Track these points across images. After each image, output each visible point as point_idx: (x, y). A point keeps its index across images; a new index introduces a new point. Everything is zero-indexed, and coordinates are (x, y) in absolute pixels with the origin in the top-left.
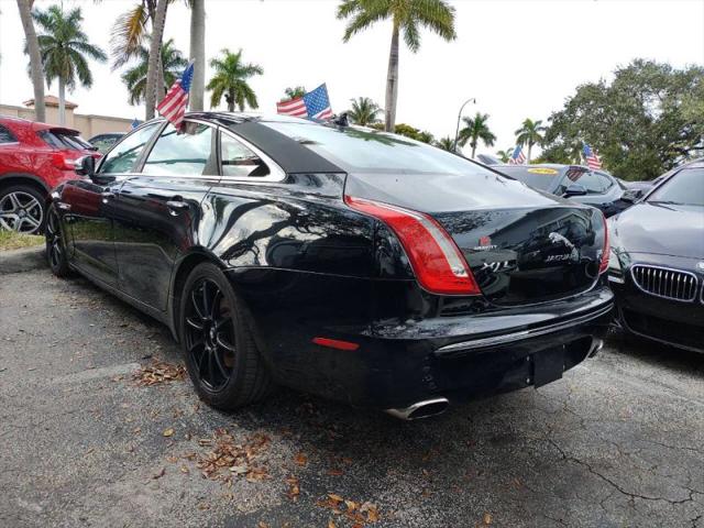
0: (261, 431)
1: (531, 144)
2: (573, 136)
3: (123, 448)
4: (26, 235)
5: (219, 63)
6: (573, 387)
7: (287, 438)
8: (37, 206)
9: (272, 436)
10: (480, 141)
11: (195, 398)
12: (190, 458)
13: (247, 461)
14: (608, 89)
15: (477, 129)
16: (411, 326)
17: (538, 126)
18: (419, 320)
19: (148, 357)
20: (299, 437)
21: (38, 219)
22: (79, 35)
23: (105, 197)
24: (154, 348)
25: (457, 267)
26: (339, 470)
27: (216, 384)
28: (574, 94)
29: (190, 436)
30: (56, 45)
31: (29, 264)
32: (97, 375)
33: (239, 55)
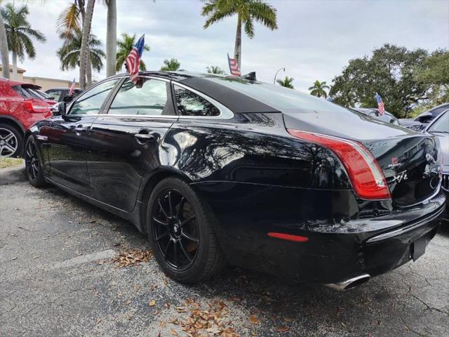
0: (216, 299)
1: (319, 96)
3: (123, 317)
4: (6, 158)
5: (121, 43)
7: (238, 304)
8: (13, 138)
9: (226, 302)
11: (162, 275)
12: (174, 323)
13: (216, 323)
14: (369, 62)
16: (342, 225)
17: (324, 85)
18: (347, 220)
19: (118, 245)
20: (245, 302)
21: (14, 147)
22: (25, 23)
23: (78, 131)
24: (119, 237)
27: (180, 265)
29: (169, 305)
30: (10, 30)
31: (13, 178)
32: (85, 260)
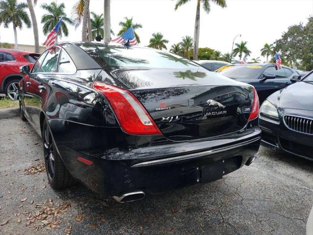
0: (69, 201)
1: (268, 55)
2: (286, 51)
5: (123, 23)
6: (246, 179)
9: (73, 204)
10: (243, 54)
13: (53, 217)
14: (304, 27)
15: (242, 48)
17: (271, 46)
19: (37, 160)
22: (63, 14)
25: (145, 120)
26: (96, 225)
28: (287, 31)
30: (54, 19)
33: (132, 20)
